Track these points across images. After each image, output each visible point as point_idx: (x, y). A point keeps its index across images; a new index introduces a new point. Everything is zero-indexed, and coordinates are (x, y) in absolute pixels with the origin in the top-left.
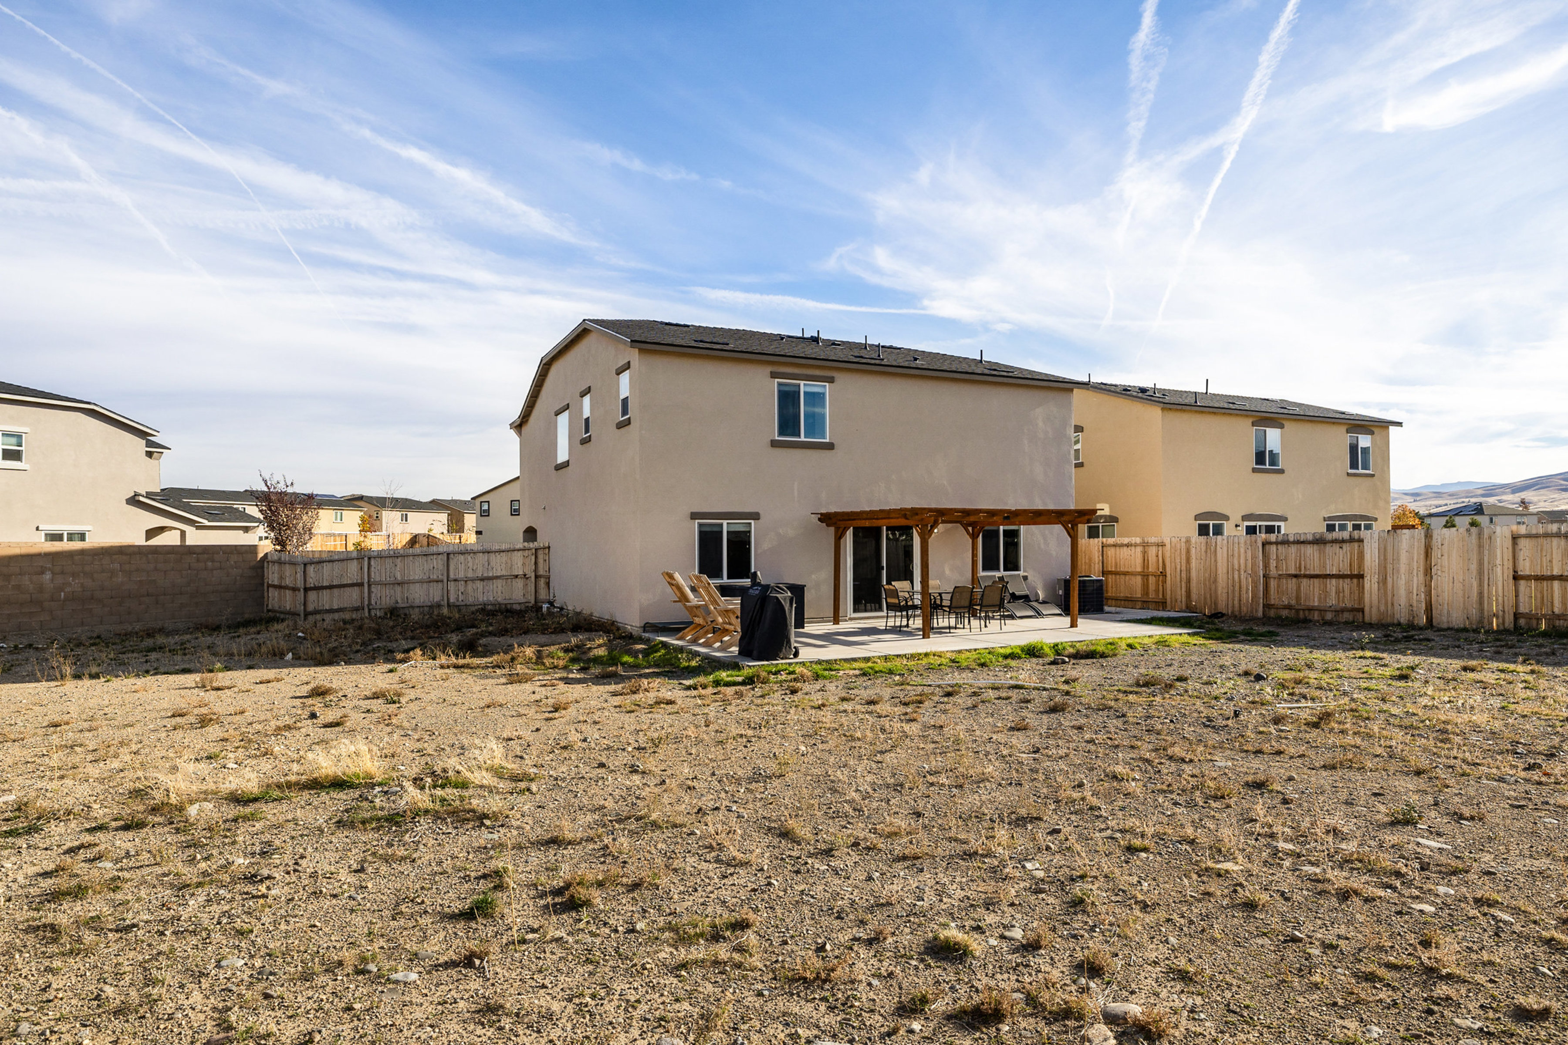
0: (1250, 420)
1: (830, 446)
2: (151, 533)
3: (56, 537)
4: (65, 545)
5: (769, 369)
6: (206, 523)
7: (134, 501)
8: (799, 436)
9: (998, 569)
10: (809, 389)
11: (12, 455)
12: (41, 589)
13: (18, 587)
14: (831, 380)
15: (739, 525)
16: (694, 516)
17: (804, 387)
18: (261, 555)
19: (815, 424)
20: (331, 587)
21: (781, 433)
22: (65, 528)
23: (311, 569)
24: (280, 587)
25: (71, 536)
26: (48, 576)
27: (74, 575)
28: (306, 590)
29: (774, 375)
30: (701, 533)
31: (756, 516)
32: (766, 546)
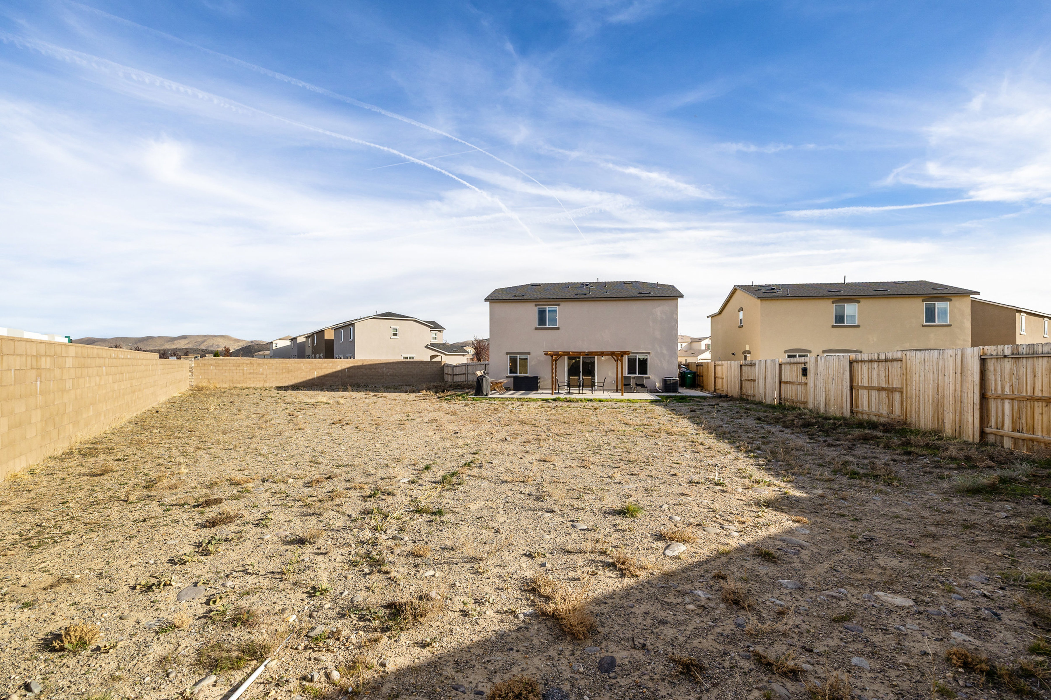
0: (831, 301)
1: (558, 328)
2: (433, 357)
3: (407, 358)
4: (408, 360)
5: (534, 304)
6: (447, 353)
7: (426, 347)
8: (546, 325)
9: (636, 373)
10: (550, 309)
11: (395, 335)
12: (383, 372)
13: (378, 372)
14: (559, 305)
15: (523, 356)
16: (507, 353)
17: (547, 308)
18: (443, 364)
19: (553, 321)
20: (459, 375)
21: (539, 325)
22: (408, 355)
23: (454, 368)
24: (448, 374)
25: (410, 358)
26: (385, 369)
27: (391, 369)
28: (453, 375)
29: (536, 305)
30: (510, 359)
31: (529, 353)
32: (533, 363)
